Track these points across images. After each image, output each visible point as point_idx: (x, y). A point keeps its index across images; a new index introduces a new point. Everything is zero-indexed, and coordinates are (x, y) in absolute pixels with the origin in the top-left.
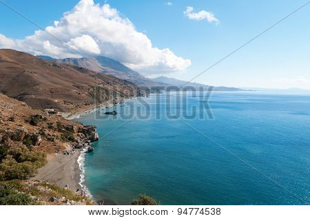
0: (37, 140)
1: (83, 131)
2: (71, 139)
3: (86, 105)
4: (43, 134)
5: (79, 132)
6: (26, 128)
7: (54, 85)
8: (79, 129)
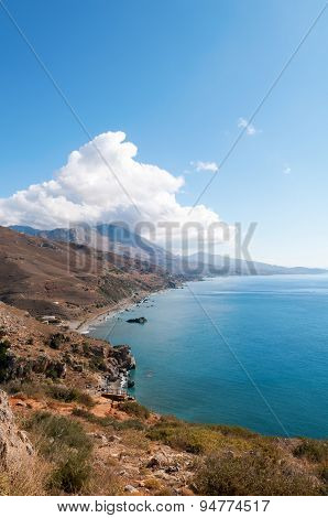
0: (62, 370)
1: (115, 355)
2: (102, 368)
3: (97, 307)
4: (68, 362)
5: (109, 356)
6: (48, 353)
7: (50, 277)
8: (110, 352)
